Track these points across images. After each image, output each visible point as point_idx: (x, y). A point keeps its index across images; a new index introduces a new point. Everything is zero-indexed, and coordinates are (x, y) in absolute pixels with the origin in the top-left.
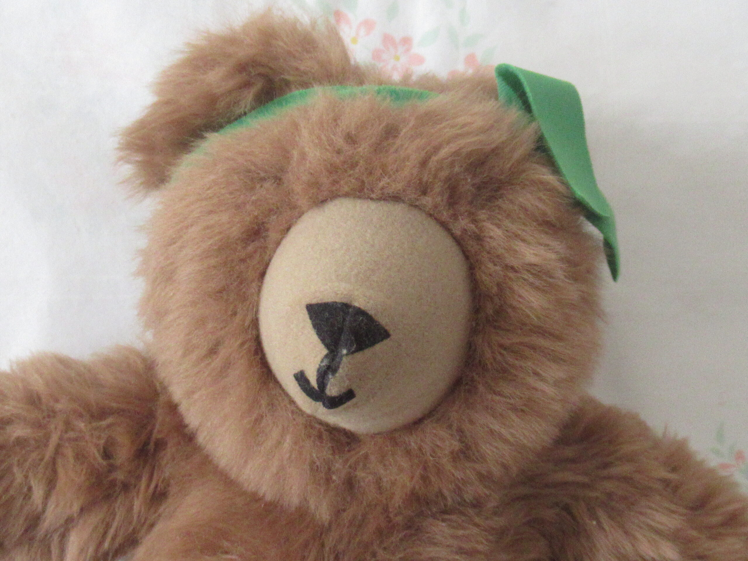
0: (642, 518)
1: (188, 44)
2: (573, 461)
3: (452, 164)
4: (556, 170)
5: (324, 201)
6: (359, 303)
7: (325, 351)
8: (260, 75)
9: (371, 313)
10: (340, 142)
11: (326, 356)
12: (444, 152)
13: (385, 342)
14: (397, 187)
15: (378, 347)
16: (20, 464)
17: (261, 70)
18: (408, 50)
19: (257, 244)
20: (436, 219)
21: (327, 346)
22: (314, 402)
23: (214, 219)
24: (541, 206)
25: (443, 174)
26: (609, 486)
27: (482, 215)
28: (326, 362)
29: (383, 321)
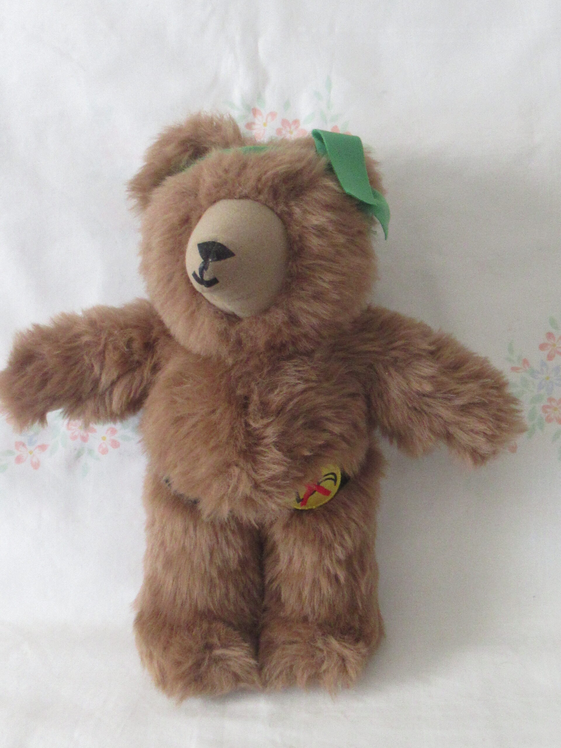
0: (414, 371)
1: (159, 134)
2: (372, 340)
3: (273, 179)
4: (337, 180)
5: (215, 202)
6: (220, 241)
7: (202, 260)
8: (192, 145)
9: (226, 245)
10: (220, 172)
11: (203, 263)
12: (269, 173)
13: (233, 258)
14: (245, 191)
15: (228, 260)
16: (87, 354)
17: (193, 143)
18: (297, 127)
19: (186, 226)
20: (267, 206)
21: (203, 259)
22: (201, 285)
23: (166, 216)
24: (324, 197)
25: (270, 184)
26: (394, 353)
27: (292, 203)
28: (202, 265)
29: (231, 248)
